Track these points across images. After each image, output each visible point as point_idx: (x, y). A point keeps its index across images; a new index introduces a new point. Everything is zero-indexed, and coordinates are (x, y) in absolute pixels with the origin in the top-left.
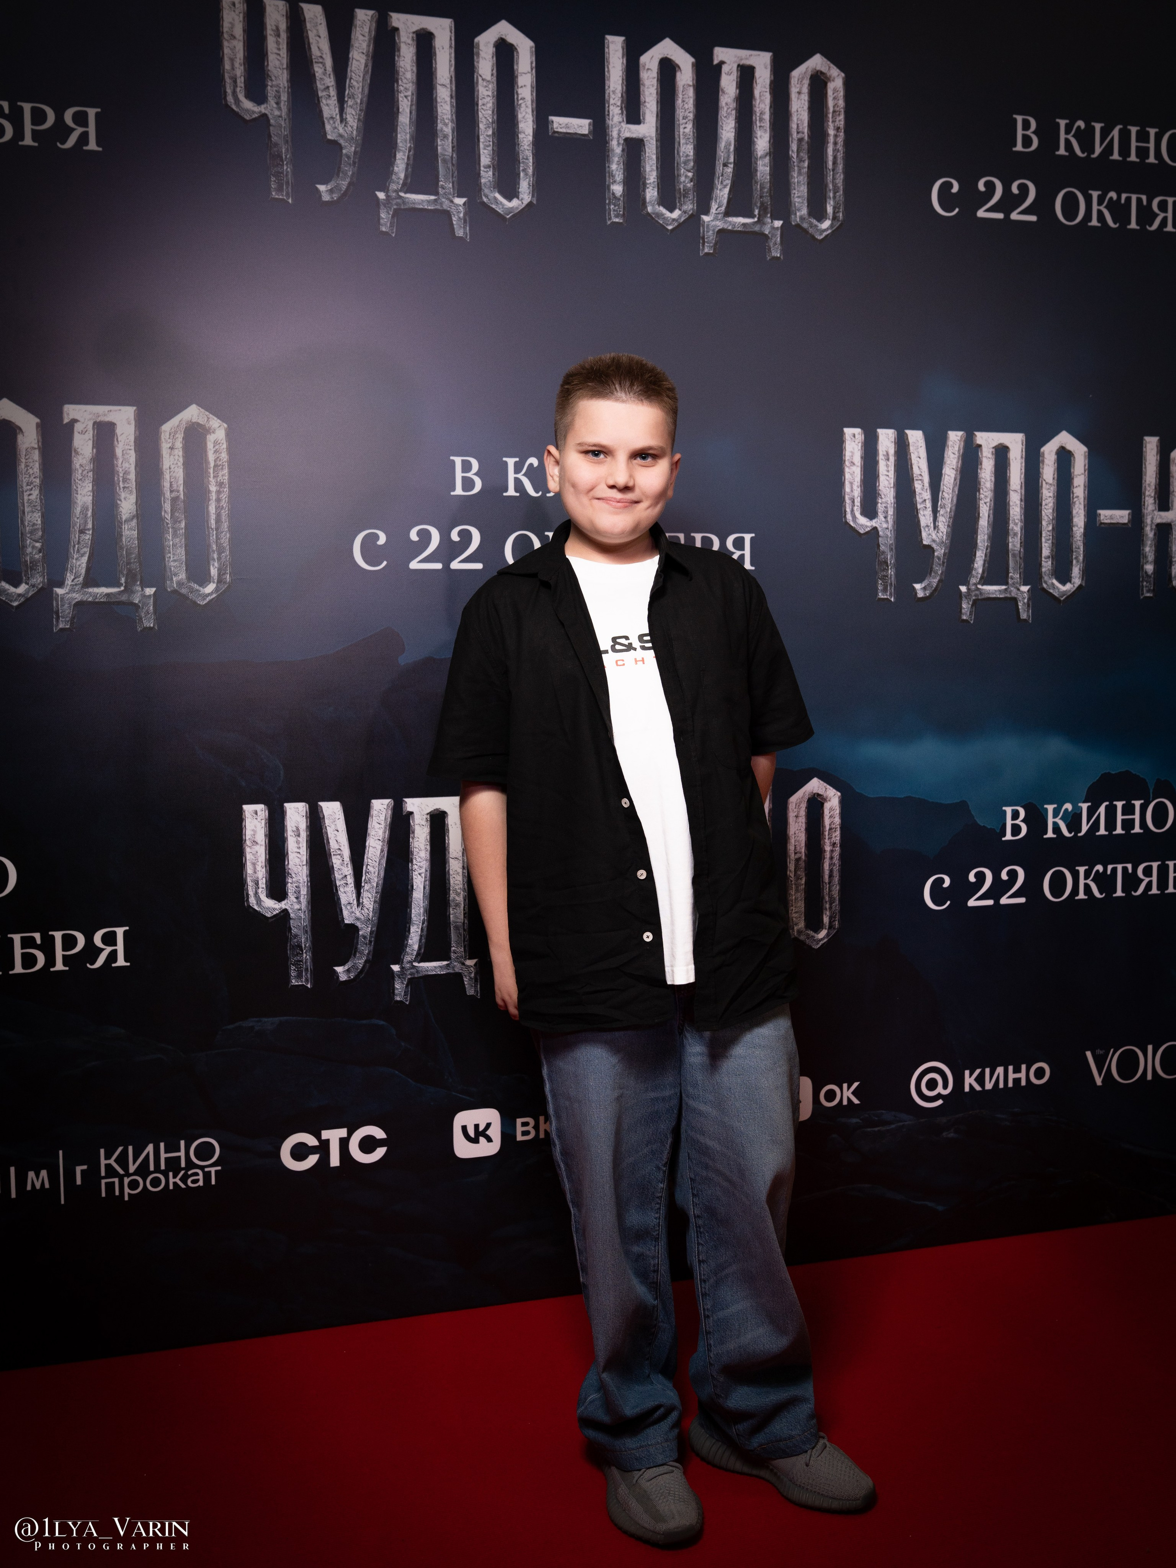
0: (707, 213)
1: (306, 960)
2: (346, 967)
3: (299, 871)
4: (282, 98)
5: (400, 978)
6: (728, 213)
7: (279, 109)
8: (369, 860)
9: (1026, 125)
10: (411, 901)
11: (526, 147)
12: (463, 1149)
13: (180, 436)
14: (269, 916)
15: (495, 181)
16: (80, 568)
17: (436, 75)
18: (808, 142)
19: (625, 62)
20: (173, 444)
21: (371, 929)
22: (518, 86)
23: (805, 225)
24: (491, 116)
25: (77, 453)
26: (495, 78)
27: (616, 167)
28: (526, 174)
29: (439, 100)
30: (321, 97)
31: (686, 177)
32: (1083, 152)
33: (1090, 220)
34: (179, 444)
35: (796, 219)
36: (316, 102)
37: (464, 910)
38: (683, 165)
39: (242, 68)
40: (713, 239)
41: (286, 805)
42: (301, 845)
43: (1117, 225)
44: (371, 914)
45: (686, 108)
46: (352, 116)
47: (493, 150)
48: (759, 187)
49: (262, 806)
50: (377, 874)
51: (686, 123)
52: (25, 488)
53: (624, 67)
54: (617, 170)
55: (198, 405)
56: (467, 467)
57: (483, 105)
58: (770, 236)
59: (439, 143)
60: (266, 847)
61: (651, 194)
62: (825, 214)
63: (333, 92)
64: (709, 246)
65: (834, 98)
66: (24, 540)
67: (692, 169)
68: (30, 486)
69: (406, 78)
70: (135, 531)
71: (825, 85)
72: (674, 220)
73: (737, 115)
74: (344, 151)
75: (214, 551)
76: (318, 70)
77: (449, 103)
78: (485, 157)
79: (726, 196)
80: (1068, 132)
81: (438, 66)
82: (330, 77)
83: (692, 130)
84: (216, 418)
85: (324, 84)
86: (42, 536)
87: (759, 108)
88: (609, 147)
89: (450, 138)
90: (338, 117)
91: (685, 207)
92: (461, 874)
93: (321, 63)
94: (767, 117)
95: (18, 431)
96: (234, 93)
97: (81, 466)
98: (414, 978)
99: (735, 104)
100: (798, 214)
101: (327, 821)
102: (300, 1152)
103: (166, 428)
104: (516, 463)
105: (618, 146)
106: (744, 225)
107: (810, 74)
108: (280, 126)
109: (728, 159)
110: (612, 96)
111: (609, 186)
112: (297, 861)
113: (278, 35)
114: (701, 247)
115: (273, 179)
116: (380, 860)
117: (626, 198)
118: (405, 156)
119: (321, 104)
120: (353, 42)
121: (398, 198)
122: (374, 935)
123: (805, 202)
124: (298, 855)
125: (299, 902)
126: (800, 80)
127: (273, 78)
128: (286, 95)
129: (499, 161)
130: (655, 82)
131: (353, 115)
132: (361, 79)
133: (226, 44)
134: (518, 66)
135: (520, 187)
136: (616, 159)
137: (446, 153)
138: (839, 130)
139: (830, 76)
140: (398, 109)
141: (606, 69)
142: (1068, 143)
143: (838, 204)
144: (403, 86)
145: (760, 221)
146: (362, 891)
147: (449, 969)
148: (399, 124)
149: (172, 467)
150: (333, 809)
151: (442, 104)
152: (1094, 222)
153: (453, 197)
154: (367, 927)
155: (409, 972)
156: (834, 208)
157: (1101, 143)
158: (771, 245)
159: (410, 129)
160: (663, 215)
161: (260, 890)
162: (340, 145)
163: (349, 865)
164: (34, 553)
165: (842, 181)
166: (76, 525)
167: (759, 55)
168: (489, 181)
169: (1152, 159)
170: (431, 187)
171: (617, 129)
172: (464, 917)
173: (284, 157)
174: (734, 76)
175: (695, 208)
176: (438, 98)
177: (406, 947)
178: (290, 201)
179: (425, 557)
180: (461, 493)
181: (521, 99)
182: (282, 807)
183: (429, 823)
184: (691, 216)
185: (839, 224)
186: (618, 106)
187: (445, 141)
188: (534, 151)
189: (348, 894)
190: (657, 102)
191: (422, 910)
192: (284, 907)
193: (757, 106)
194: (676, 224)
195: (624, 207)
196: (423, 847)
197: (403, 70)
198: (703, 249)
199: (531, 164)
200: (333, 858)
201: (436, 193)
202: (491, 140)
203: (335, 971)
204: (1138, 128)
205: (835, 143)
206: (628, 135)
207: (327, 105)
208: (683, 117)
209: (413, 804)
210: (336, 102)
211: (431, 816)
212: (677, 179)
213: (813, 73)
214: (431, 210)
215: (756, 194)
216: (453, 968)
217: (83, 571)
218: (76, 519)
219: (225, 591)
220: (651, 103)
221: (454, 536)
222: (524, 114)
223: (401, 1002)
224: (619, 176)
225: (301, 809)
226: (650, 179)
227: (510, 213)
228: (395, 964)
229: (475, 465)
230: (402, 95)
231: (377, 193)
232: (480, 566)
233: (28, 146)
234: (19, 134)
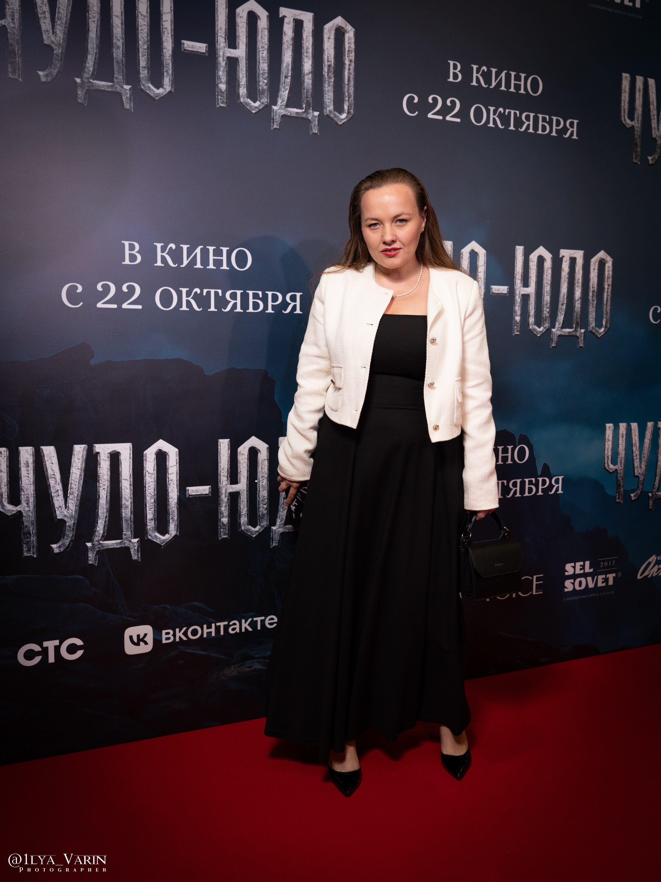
0: (275, 104)
1: (33, 541)
2: (58, 545)
3: (29, 487)
4: (16, 17)
5: (91, 550)
6: (288, 105)
7: (14, 23)
8: (72, 481)
9: (455, 67)
10: (99, 505)
11: (167, 57)
12: (130, 649)
14: (9, 515)
15: (149, 76)
17: (113, 10)
18: (334, 67)
19: (227, 11)
21: (74, 522)
22: (163, 21)
23: (332, 116)
24: (146, 37)
26: (149, 15)
27: (222, 74)
28: (168, 74)
29: (114, 25)
30: (40, 18)
31: (263, 83)
32: (486, 85)
33: (489, 124)
35: (327, 112)
36: (37, 20)
37: (131, 510)
38: (261, 75)
40: (279, 120)
41: (21, 448)
42: (29, 472)
43: (503, 127)
44: (74, 513)
45: (264, 41)
47: (147, 57)
48: (305, 91)
49: (4, 449)
50: (77, 489)
51: (263, 51)
53: (227, 14)
54: (222, 75)
56: (132, 247)
57: (142, 30)
58: (312, 120)
59: (114, 51)
60: (7, 473)
61: (243, 91)
62: (343, 110)
63: (48, 15)
64: (277, 124)
65: (349, 43)
67: (267, 78)
69: (93, 10)
71: (343, 35)
72: (256, 107)
73: (293, 48)
74: (55, 52)
77: (120, 27)
78: (143, 62)
79: (287, 95)
80: (478, 72)
81: (114, 4)
82: (46, 6)
83: (267, 55)
85: (42, 10)
87: (306, 45)
88: (218, 61)
89: (121, 48)
90: (51, 30)
91: (262, 100)
92: (129, 489)
94: (310, 50)
98: (101, 550)
99: (292, 42)
100: (328, 109)
101: (46, 458)
102: (30, 655)
104: (162, 246)
105: (223, 61)
106: (297, 113)
107: (335, 27)
108: (14, 34)
109: (288, 74)
110: (220, 31)
111: (218, 85)
112: (27, 482)
114: (272, 125)
115: (9, 66)
116: (79, 481)
117: (228, 92)
118: (93, 57)
119: (40, 22)
121: (89, 83)
122: (75, 525)
123: (332, 102)
124: (28, 478)
125: (29, 507)
126: (329, 31)
127: (10, 4)
128: (18, 15)
129: (151, 65)
130: (245, 25)
131: (60, 30)
132: (65, 9)
134: (163, 8)
135: (164, 81)
136: (222, 69)
137: (119, 58)
138: (352, 62)
139: (347, 30)
140: (89, 28)
141: (216, 15)
142: (477, 79)
143: (350, 104)
144: (92, 15)
145: (306, 111)
146: (68, 499)
147: (121, 545)
148: (89, 37)
150: (49, 450)
151: (116, 28)
152: (491, 125)
153: (123, 84)
154: (71, 521)
155: (97, 547)
156: (349, 107)
157: (496, 80)
158: (313, 126)
159: (96, 41)
160: (250, 104)
161: (4, 500)
162: (52, 48)
163: (60, 484)
165: (353, 91)
167: (306, 14)
168: (145, 76)
169: (522, 91)
170: (110, 78)
171: (223, 51)
172: (131, 514)
173: (16, 52)
174: (291, 25)
175: (269, 101)
176: (114, 24)
177: (96, 532)
178: (20, 80)
179: (107, 301)
180: (129, 263)
181: (165, 28)
182: (18, 449)
183: (109, 459)
184: (266, 106)
185: (351, 116)
186: (223, 37)
187: (118, 50)
188: (173, 60)
189: (59, 501)
190: (246, 37)
191: (105, 510)
192: (19, 509)
193: (305, 44)
194: (257, 110)
195: (227, 98)
196: (106, 473)
197: (92, 5)
198: (273, 126)
199: (171, 68)
200: (50, 480)
201: (112, 81)
202: (146, 52)
203: (51, 548)
204: (515, 73)
205: (349, 69)
206: (229, 55)
207: (44, 22)
208: (262, 47)
209: (100, 448)
210: (50, 21)
211: (110, 455)
212: (258, 83)
213: (337, 27)
214: (109, 91)
215: (304, 95)
216: (124, 544)
220: (242, 37)
221: (125, 289)
222: (166, 37)
223: (92, 564)
224: (224, 79)
225: (29, 450)
226: (242, 82)
227: (158, 96)
228: (89, 542)
229: (137, 247)
230: (91, 20)
231: (75, 78)
232: (140, 307)
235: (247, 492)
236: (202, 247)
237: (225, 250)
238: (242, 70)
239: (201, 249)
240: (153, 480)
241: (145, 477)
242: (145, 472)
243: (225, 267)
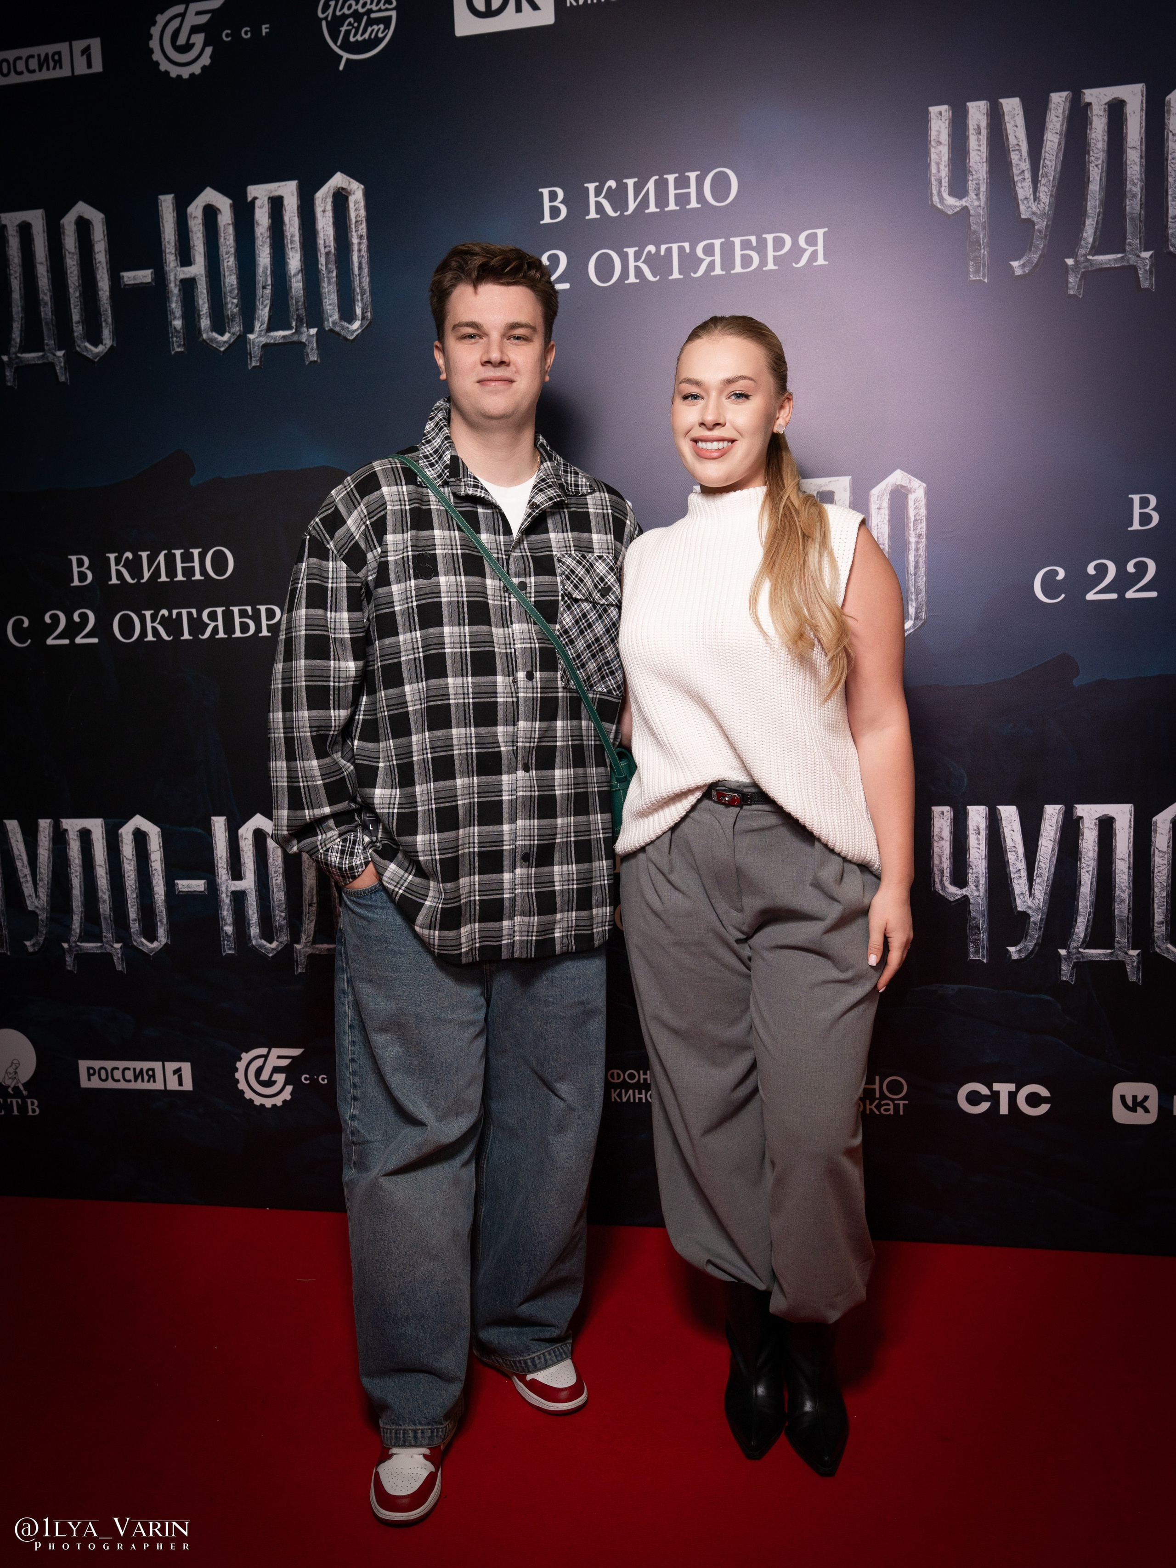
1: (983, 939)
2: (1018, 948)
3: (979, 863)
4: (981, 189)
5: (1066, 961)
7: (979, 199)
8: (1041, 857)
10: (1079, 895)
13: (886, 498)
14: (951, 900)
17: (1126, 139)
20: (881, 505)
21: (1041, 917)
29: (1128, 162)
30: (1017, 181)
34: (885, 504)
36: (1012, 186)
37: (1129, 906)
39: (947, 169)
41: (968, 807)
42: (980, 842)
44: (1041, 904)
46: (1044, 193)
49: (948, 808)
50: (1047, 869)
55: (901, 469)
56: (1144, 503)
59: (1128, 203)
60: (951, 842)
63: (1028, 175)
69: (1097, 148)
74: (1036, 227)
75: (912, 593)
76: (1014, 157)
77: (1138, 163)
81: (1128, 131)
82: (1025, 161)
84: (916, 480)
85: (1020, 169)
89: (1139, 196)
90: (1032, 196)
92: (1127, 873)
93: (1018, 150)
96: (939, 192)
98: (1080, 962)
101: (1004, 822)
102: (974, 1098)
103: (875, 492)
108: (979, 215)
112: (977, 855)
113: (980, 133)
115: (971, 263)
116: (1051, 858)
118: (1094, 221)
119: (1017, 188)
120: (1047, 125)
121: (1086, 262)
122: (1043, 922)
124: (978, 850)
125: (978, 890)
127: (974, 173)
128: (985, 185)
131: (1046, 192)
132: (1054, 158)
133: (933, 150)
137: (1135, 212)
140: (1089, 179)
144: (1093, 157)
146: (1034, 883)
147: (1112, 957)
148: (1089, 192)
149: (879, 524)
150: (1010, 812)
151: (1132, 166)
153: (1140, 252)
154: (1038, 915)
155: (1075, 956)
159: (1099, 195)
161: (945, 878)
162: (1033, 222)
163: (1023, 861)
170: (1119, 246)
172: (1129, 912)
173: (981, 242)
177: (1073, 935)
178: (986, 280)
179: (1101, 589)
180: (1139, 528)
182: (966, 809)
183: (1097, 827)
187: (1133, 201)
189: (1021, 886)
191: (1088, 904)
192: (965, 893)
196: (1091, 848)
197: (1094, 141)
200: (1008, 855)
201: (1123, 251)
203: (1008, 951)
207: (1022, 187)
209: (1083, 810)
210: (1030, 183)
211: (1099, 821)
214: (1118, 267)
216: (1117, 956)
219: (920, 627)
221: (1131, 568)
223: (1066, 982)
225: (981, 811)
228: (1062, 948)
229: (1153, 501)
230: (1093, 165)
231: (1066, 260)
232: (1154, 594)
233: (771, 270)
234: (763, 262)
240: (1166, 862)
241: (1154, 857)
242: (1154, 850)
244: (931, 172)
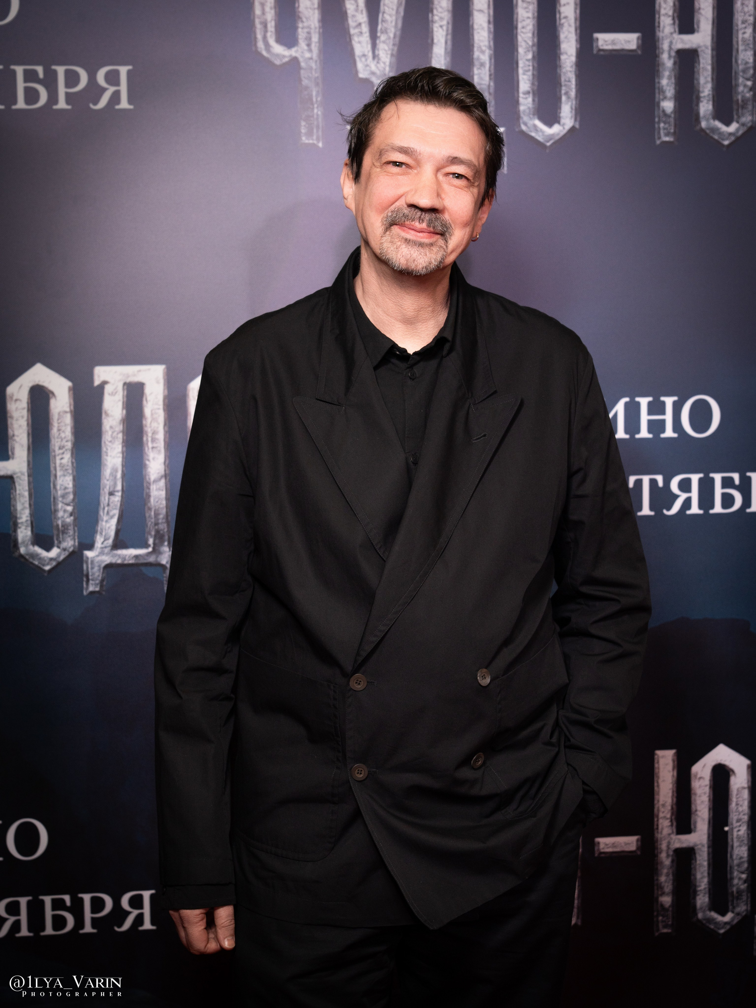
4: (313, 39)
7: (310, 50)
11: (568, 69)
15: (535, 106)
16: (110, 530)
22: (560, 5)
24: (531, 39)
25: (107, 415)
27: (667, 82)
28: (569, 98)
29: (476, 26)
31: (744, 87)
36: (348, 39)
38: (741, 74)
39: (273, 12)
45: (746, 11)
46: (384, 52)
47: (533, 75)
51: (746, 28)
52: (58, 452)
54: (668, 85)
57: (523, 27)
59: (476, 71)
61: (705, 107)
63: (365, 28)
66: (55, 504)
67: (751, 78)
68: (62, 449)
69: (441, 7)
70: (163, 490)
72: (730, 134)
76: (350, 6)
77: (486, 29)
78: (525, 83)
82: (362, 13)
85: (356, 21)
86: (74, 500)
88: (659, 61)
89: (487, 66)
90: (370, 54)
91: (743, 120)
95: (51, 395)
96: (265, 38)
97: (111, 427)
105: (670, 59)
108: (311, 68)
110: (663, 5)
111: (659, 104)
117: (677, 114)
119: (353, 42)
127: (304, 20)
128: (317, 35)
129: (539, 86)
131: (385, 50)
132: (394, 12)
135: (562, 111)
136: (667, 73)
137: (483, 82)
140: (433, 40)
144: (438, 16)
148: (434, 55)
151: (479, 31)
160: (718, 129)
162: (372, 83)
164: (65, 516)
166: (105, 487)
168: (529, 108)
171: (668, 40)
173: (314, 100)
175: (754, 119)
178: (320, 145)
181: (564, 18)
184: (751, 129)
186: (670, 16)
187: (481, 70)
188: (577, 73)
190: (714, 8)
194: (733, 138)
195: (675, 125)
199: (573, 87)
202: (531, 64)
206: (680, 46)
207: (359, 42)
208: (743, 21)
210: (368, 39)
212: (735, 89)
217: (112, 533)
218: (105, 481)
220: (706, 10)
222: (566, 33)
224: (670, 91)
226: (703, 92)
227: (550, 139)
230: (437, 25)
233: (62, 111)
234: (53, 98)
235: (709, 847)
236: (627, 399)
237: (669, 401)
238: (705, 69)
239: (626, 404)
243: (669, 433)
244: (254, 13)
